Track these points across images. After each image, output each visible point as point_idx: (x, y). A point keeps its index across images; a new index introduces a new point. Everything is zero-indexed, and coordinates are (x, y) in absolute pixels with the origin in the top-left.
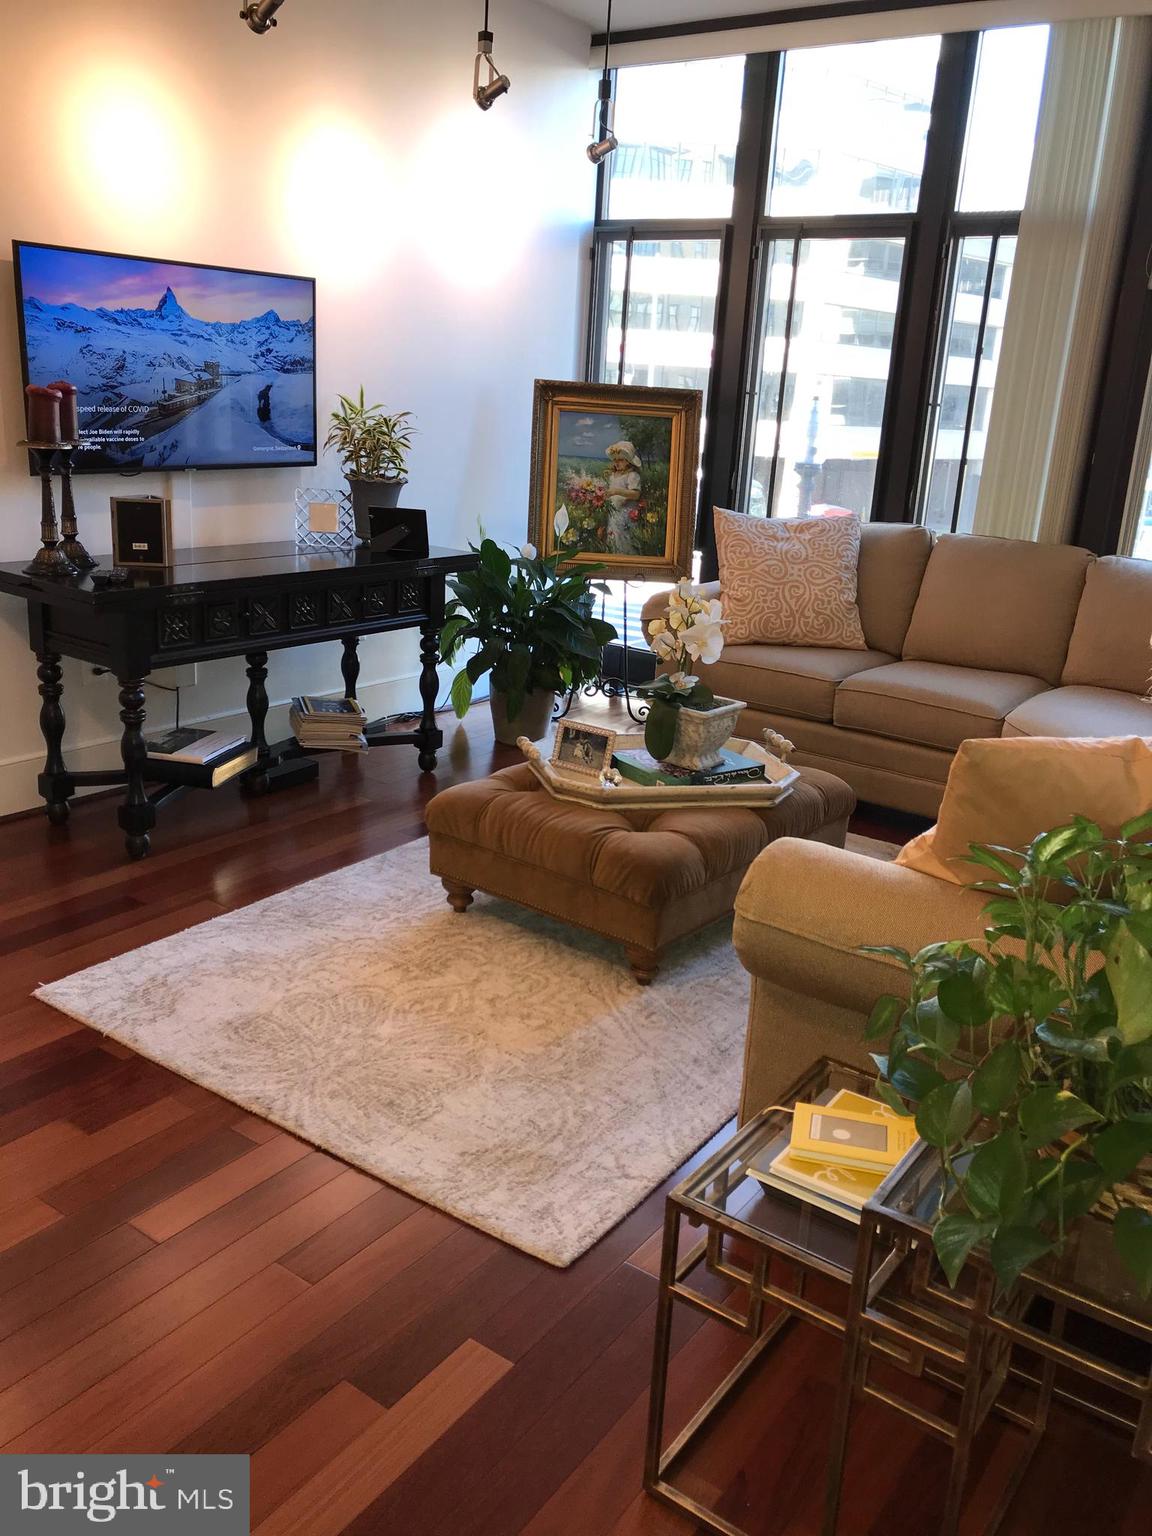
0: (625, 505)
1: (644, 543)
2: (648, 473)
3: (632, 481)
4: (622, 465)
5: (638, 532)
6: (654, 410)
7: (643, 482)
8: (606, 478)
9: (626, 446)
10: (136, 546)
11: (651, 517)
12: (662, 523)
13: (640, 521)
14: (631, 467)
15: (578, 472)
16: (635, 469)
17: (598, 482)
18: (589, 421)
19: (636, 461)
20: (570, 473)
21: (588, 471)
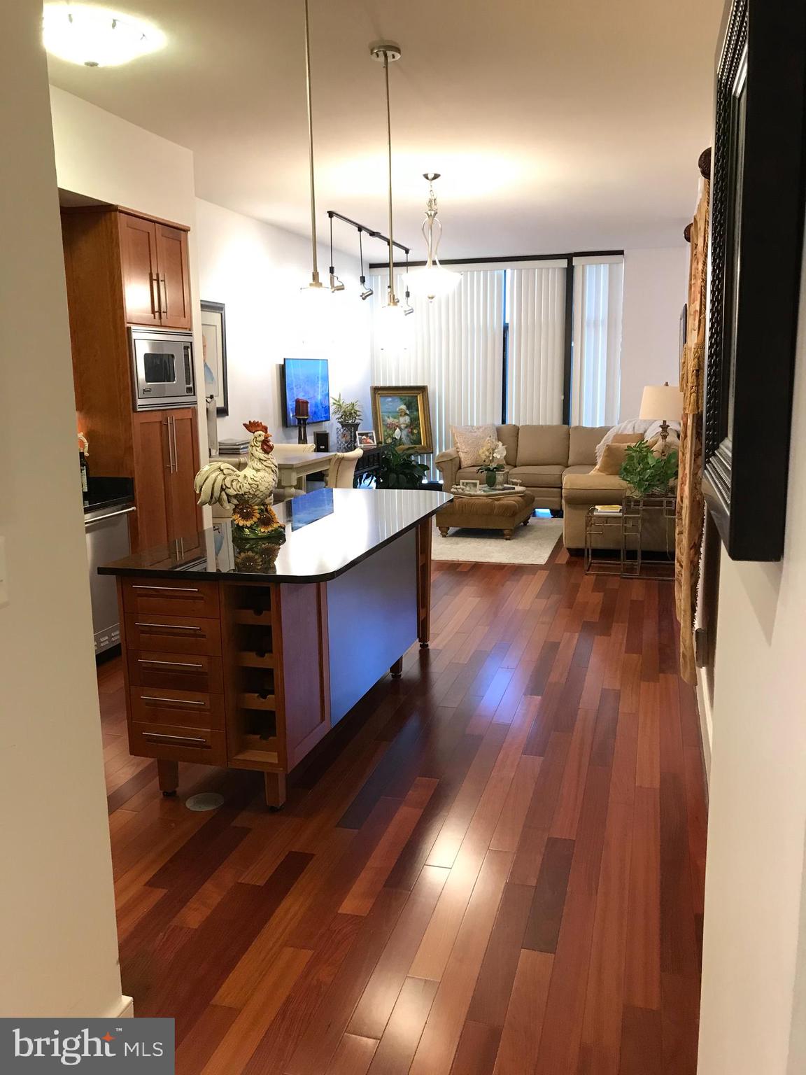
0: (406, 427)
1: (414, 441)
2: (412, 416)
3: (407, 419)
4: (403, 414)
5: (411, 437)
6: (411, 393)
7: (411, 419)
8: (399, 419)
9: (404, 407)
10: (321, 447)
11: (415, 431)
12: (419, 433)
13: (412, 433)
14: (406, 414)
15: (389, 417)
16: (408, 415)
17: (396, 421)
18: (390, 399)
19: (408, 412)
20: (386, 418)
21: (392, 417)
